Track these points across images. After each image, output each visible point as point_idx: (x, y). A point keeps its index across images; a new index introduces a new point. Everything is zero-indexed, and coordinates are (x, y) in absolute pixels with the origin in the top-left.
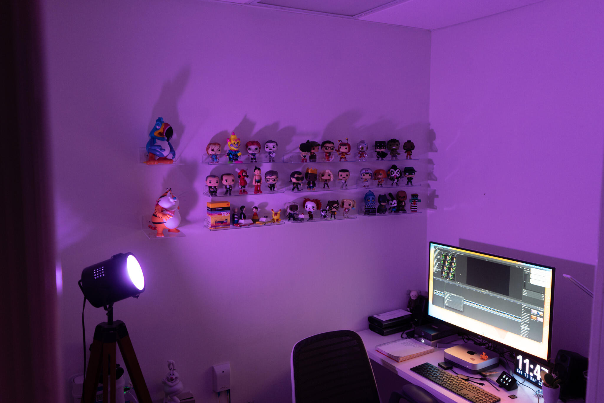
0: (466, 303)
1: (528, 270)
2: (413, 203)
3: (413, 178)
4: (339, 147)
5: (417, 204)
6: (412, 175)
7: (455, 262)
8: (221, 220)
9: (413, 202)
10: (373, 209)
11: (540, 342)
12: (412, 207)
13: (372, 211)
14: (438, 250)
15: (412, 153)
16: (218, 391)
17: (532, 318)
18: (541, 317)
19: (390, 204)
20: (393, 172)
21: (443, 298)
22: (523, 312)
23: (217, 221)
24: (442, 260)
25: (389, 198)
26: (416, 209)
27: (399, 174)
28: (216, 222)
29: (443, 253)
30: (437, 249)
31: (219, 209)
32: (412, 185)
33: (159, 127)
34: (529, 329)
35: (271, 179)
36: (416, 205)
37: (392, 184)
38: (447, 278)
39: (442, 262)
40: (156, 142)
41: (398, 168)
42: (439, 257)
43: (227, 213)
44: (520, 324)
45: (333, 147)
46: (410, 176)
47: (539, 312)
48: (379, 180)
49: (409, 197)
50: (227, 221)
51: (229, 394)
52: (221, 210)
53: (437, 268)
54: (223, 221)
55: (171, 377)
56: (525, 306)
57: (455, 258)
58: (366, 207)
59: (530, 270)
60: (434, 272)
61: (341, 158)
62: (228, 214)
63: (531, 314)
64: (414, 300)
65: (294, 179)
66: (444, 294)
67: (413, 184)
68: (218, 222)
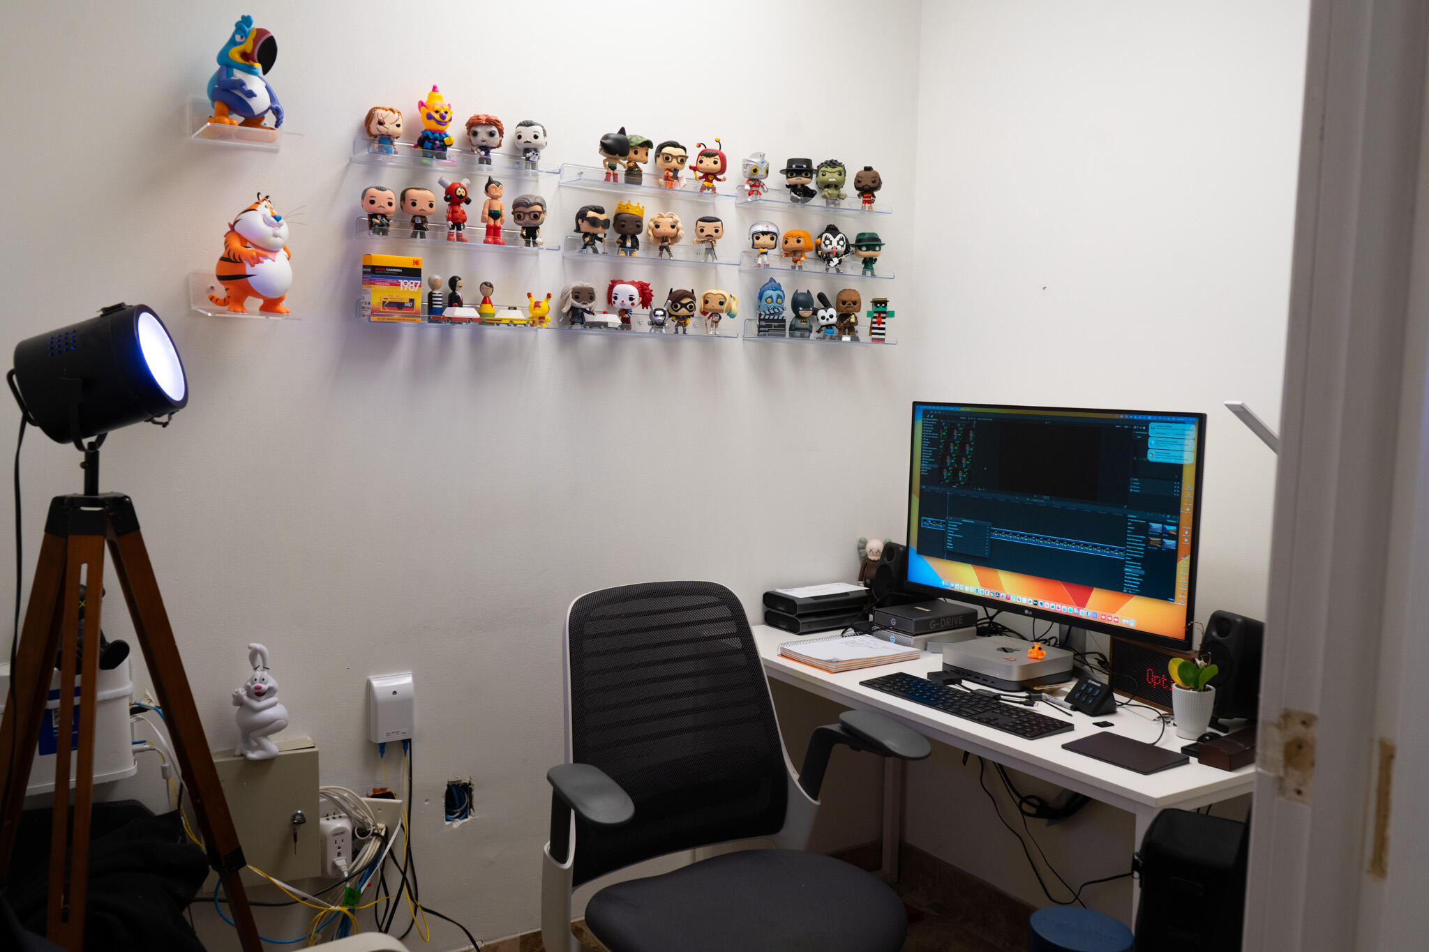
0: (996, 536)
1: (1142, 430)
2: (875, 320)
3: (876, 260)
4: (699, 160)
5: (884, 323)
6: (875, 251)
7: (972, 441)
8: (399, 301)
9: (875, 317)
10: (778, 320)
11: (1170, 599)
12: (874, 331)
13: (775, 327)
14: (934, 418)
15: (874, 196)
16: (381, 741)
17: (1151, 543)
18: (1171, 537)
19: (820, 318)
20: (829, 239)
21: (943, 535)
22: (1129, 533)
23: (387, 301)
24: (942, 441)
25: (817, 303)
26: (884, 334)
27: (842, 246)
28: (384, 303)
29: (944, 424)
30: (930, 418)
31: (391, 270)
32: (873, 275)
33: (242, 37)
34: (1143, 572)
35: (527, 213)
36: (882, 326)
37: (827, 269)
38: (952, 483)
39: (941, 447)
40: (233, 75)
41: (840, 231)
42: (935, 436)
43: (413, 285)
44: (1122, 564)
45: (683, 156)
46: (870, 253)
47: (1168, 527)
48: (795, 255)
49: (866, 306)
50: (413, 304)
51: (408, 751)
52: (399, 274)
53: (930, 462)
54: (403, 303)
55: (255, 685)
56: (1135, 517)
57: (971, 431)
58: (762, 317)
59: (1147, 430)
60: (923, 473)
61: (703, 188)
62: (416, 286)
63: (1148, 536)
64: (874, 561)
65: (585, 221)
66: (944, 523)
67: (875, 274)
68: (390, 303)
